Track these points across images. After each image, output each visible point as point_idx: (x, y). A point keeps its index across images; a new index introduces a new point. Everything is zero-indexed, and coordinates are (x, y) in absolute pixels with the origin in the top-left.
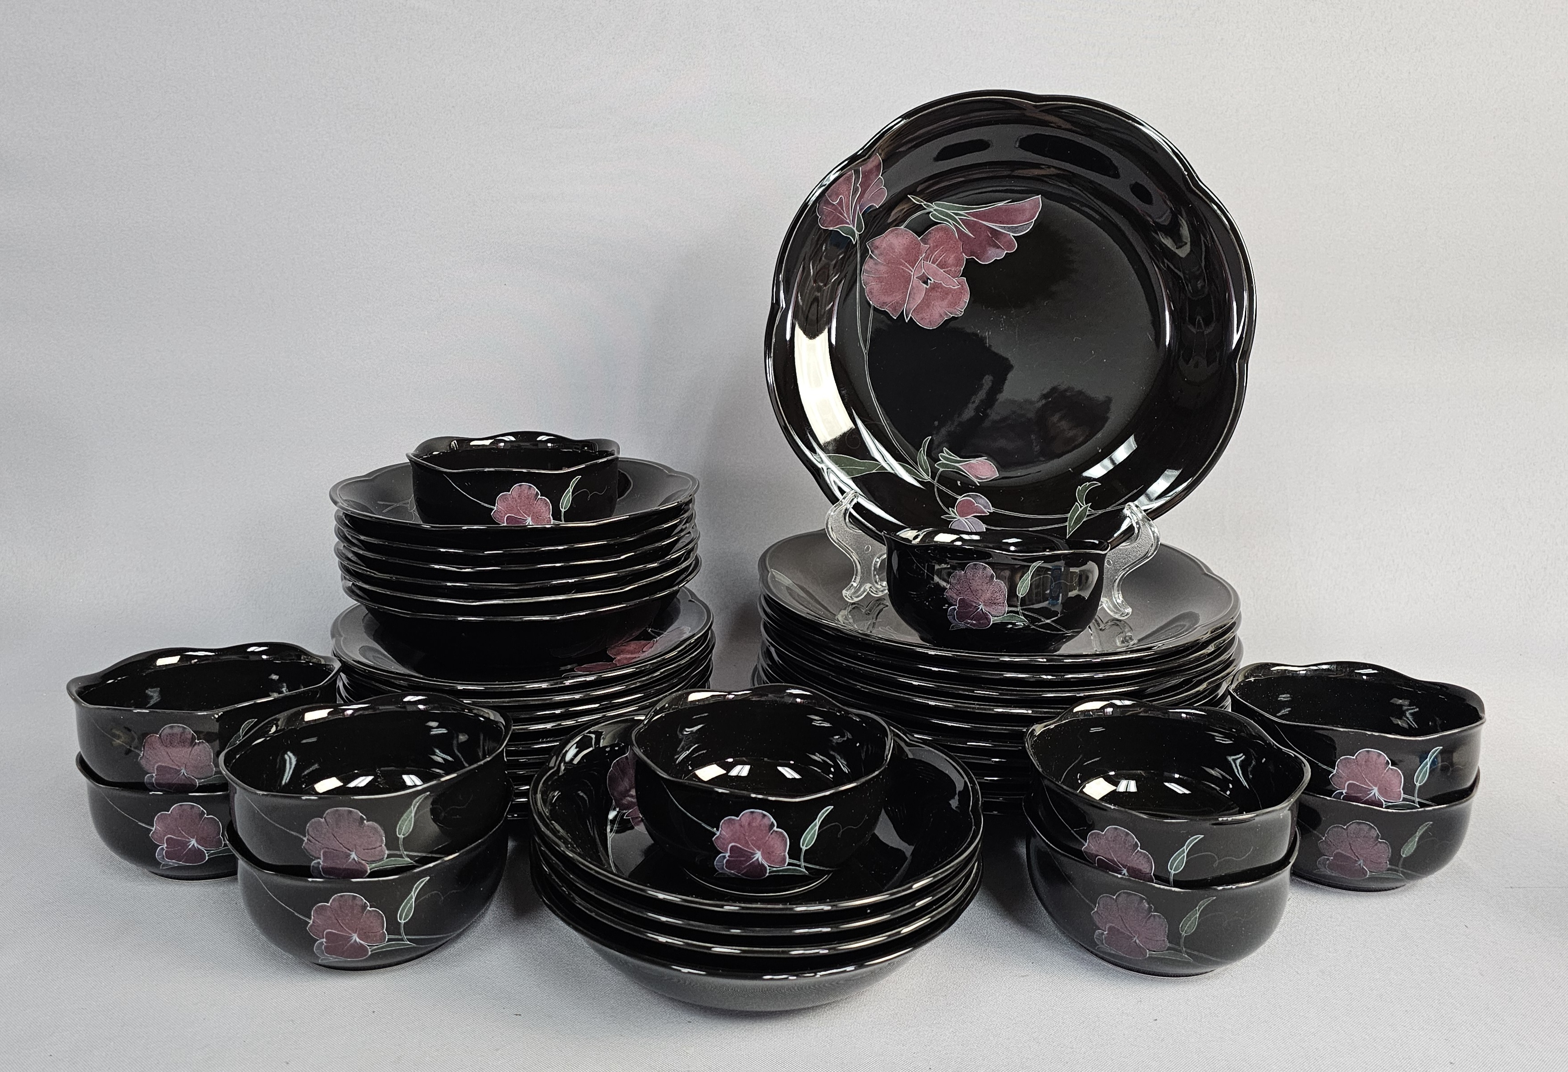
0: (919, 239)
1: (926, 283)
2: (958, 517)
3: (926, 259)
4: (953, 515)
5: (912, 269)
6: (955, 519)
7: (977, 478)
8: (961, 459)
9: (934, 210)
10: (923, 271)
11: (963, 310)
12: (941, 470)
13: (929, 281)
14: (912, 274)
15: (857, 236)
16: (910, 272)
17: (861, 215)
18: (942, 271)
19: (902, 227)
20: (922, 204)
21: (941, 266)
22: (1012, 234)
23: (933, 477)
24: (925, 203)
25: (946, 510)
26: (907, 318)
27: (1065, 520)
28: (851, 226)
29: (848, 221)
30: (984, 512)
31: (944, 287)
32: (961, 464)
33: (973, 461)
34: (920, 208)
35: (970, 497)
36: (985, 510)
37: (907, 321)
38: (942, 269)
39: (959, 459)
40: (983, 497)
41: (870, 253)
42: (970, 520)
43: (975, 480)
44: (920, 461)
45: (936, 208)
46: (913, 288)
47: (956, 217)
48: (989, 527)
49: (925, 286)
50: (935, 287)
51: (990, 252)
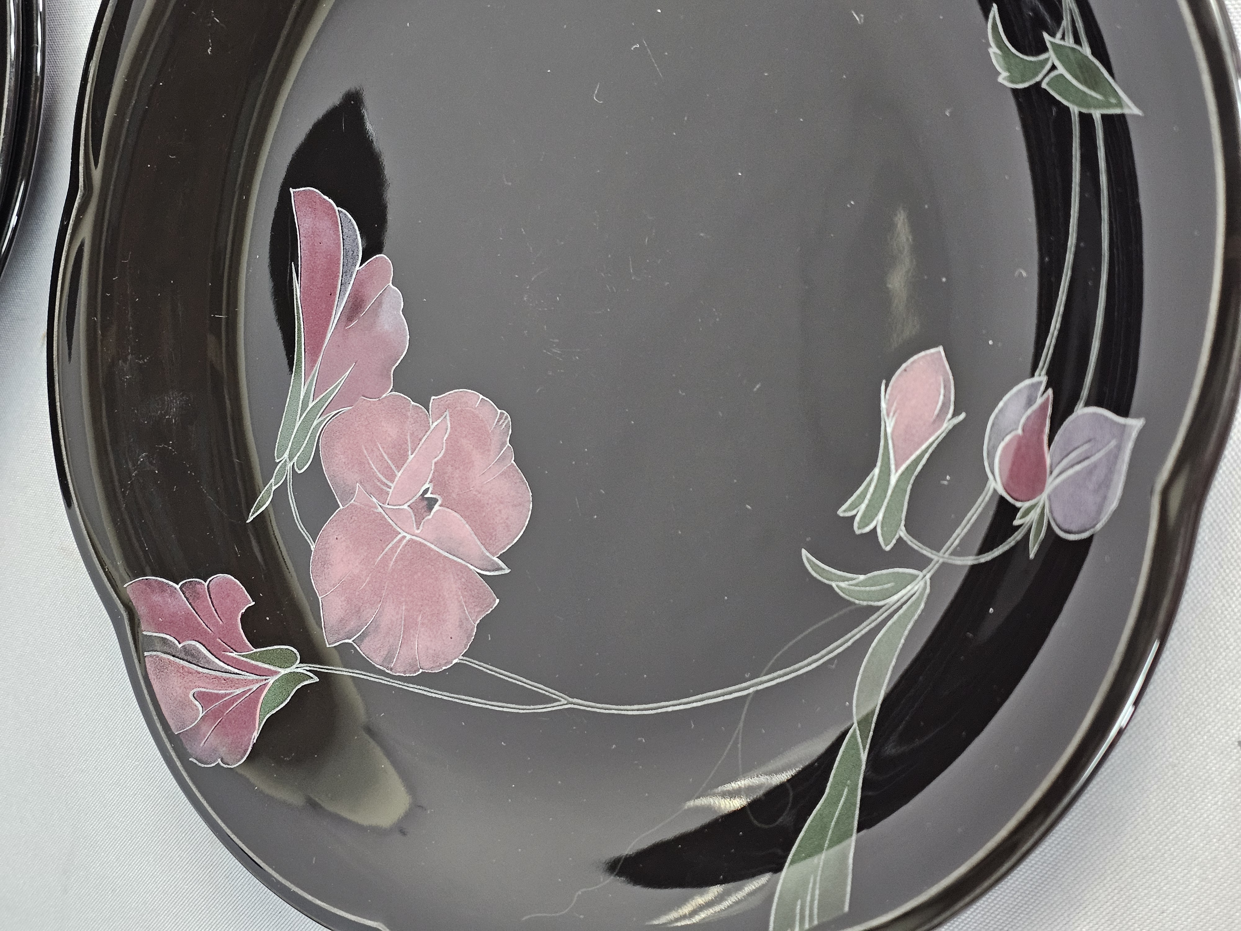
0: (341, 507)
1: (431, 503)
2: (1043, 498)
3: (382, 494)
4: (1034, 516)
5: (400, 536)
6: (1047, 510)
7: (941, 417)
8: (879, 464)
9: (290, 460)
10: (405, 507)
11: (499, 411)
12: (902, 532)
13: (428, 495)
14: (408, 537)
15: (303, 669)
16: (404, 542)
17: (255, 650)
18: (411, 457)
19: (313, 547)
20: (274, 488)
21: (400, 458)
22: (357, 268)
23: (921, 563)
24: (273, 480)
25: (1018, 536)
26: (501, 569)
27: (1086, 120)
28: (271, 680)
29: (255, 687)
30: (1044, 407)
31: (444, 456)
32: (893, 467)
33: (889, 424)
34: (281, 492)
35: (995, 448)
36: (1039, 401)
37: (507, 571)
38: (406, 457)
39: (876, 471)
40: (1001, 404)
41: (350, 641)
42: (1057, 459)
43: (947, 425)
44: (871, 596)
45: (286, 455)
46: (438, 542)
47: (311, 405)
48: (1085, 393)
49: (436, 507)
50: (440, 482)
51: (386, 327)
